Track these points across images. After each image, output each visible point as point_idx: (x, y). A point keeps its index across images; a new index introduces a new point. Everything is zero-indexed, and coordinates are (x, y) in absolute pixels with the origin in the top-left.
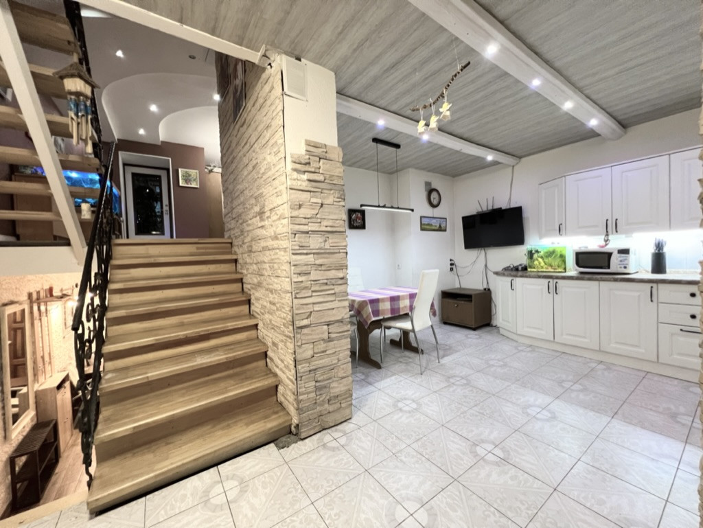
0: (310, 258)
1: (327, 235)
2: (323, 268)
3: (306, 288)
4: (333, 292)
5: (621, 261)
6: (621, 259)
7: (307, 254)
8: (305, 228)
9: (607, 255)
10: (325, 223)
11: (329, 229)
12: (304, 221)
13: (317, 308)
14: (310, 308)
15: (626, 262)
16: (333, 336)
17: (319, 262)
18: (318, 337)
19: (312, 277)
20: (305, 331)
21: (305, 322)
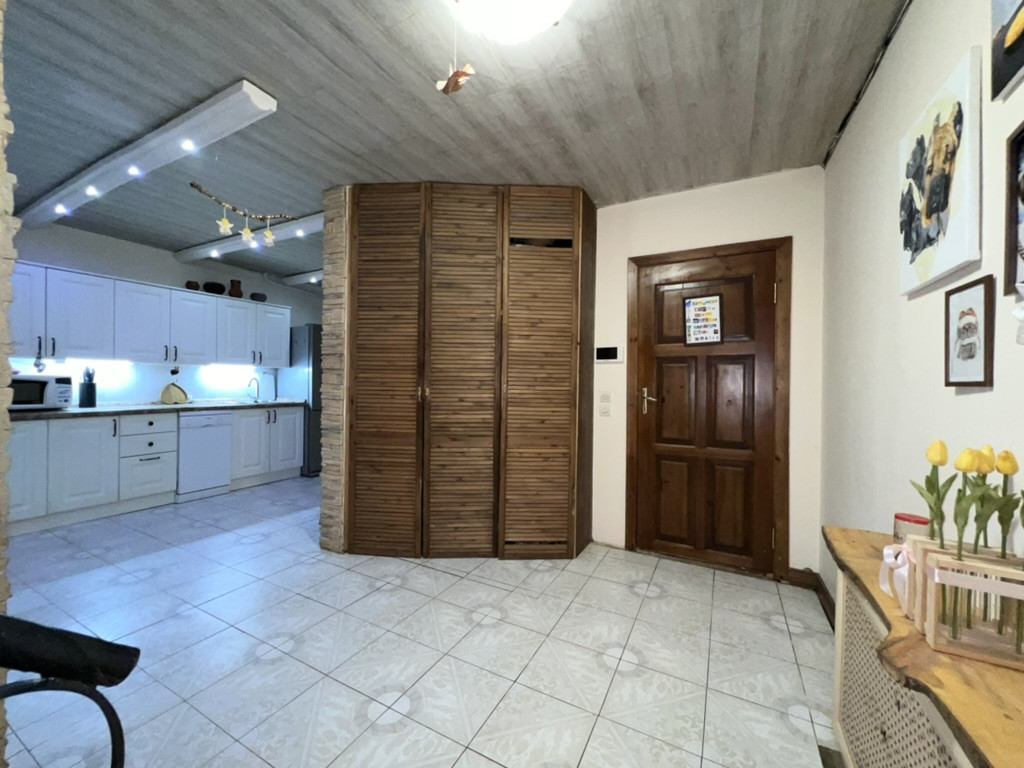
5: (61, 393)
6: (60, 390)
9: (38, 385)
15: (66, 395)
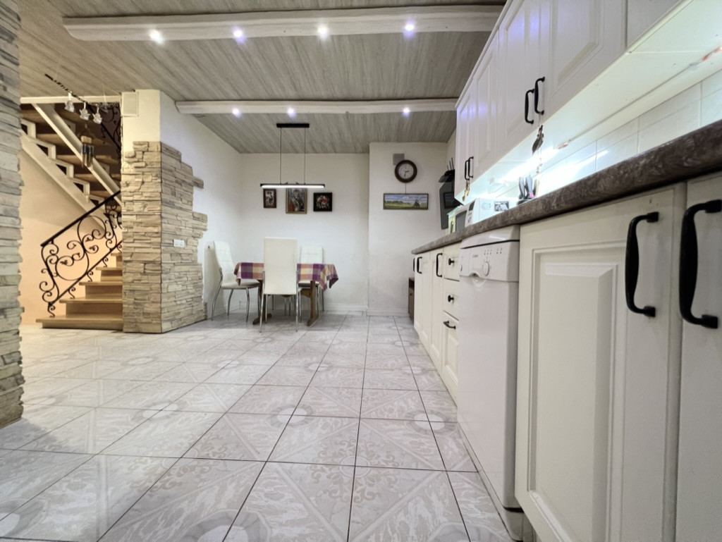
0: (134, 218)
1: (146, 203)
2: (143, 225)
3: (130, 237)
4: (149, 241)
7: (132, 215)
8: (131, 198)
10: (145, 195)
11: (147, 199)
12: (129, 194)
13: (137, 250)
14: (132, 250)
16: (147, 271)
17: (140, 220)
18: (137, 269)
19: (134, 230)
20: (128, 264)
21: (128, 259)
